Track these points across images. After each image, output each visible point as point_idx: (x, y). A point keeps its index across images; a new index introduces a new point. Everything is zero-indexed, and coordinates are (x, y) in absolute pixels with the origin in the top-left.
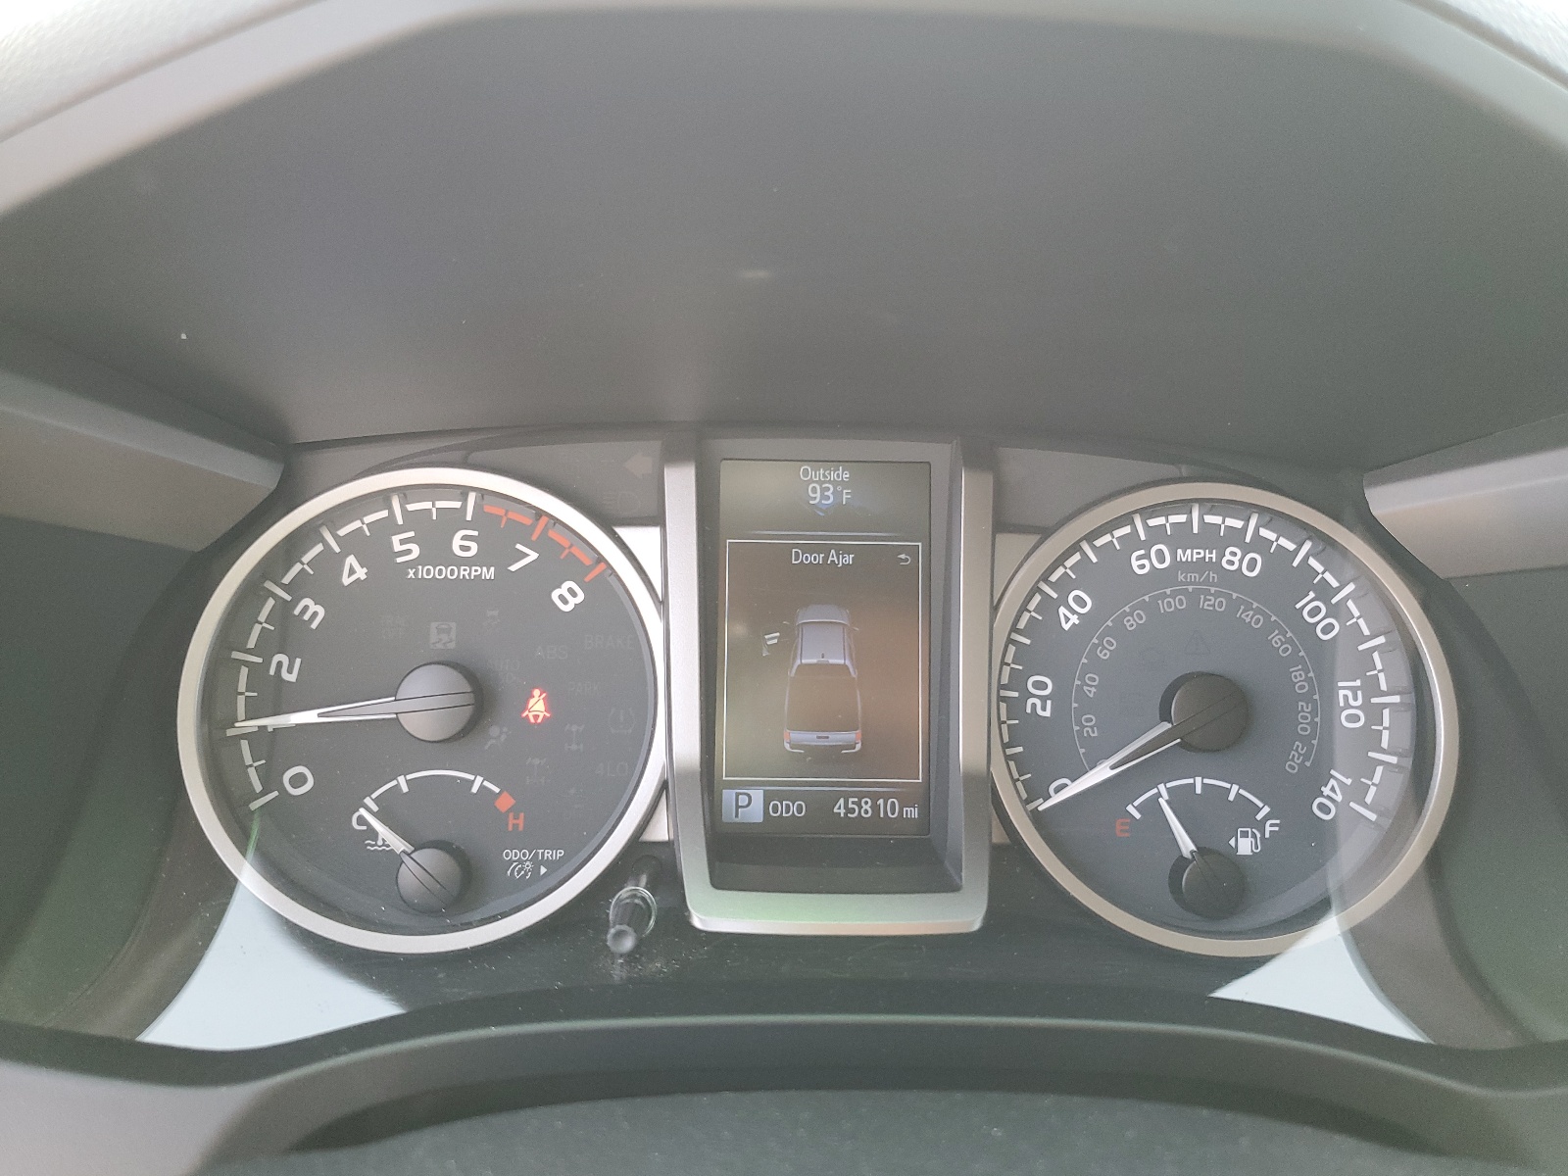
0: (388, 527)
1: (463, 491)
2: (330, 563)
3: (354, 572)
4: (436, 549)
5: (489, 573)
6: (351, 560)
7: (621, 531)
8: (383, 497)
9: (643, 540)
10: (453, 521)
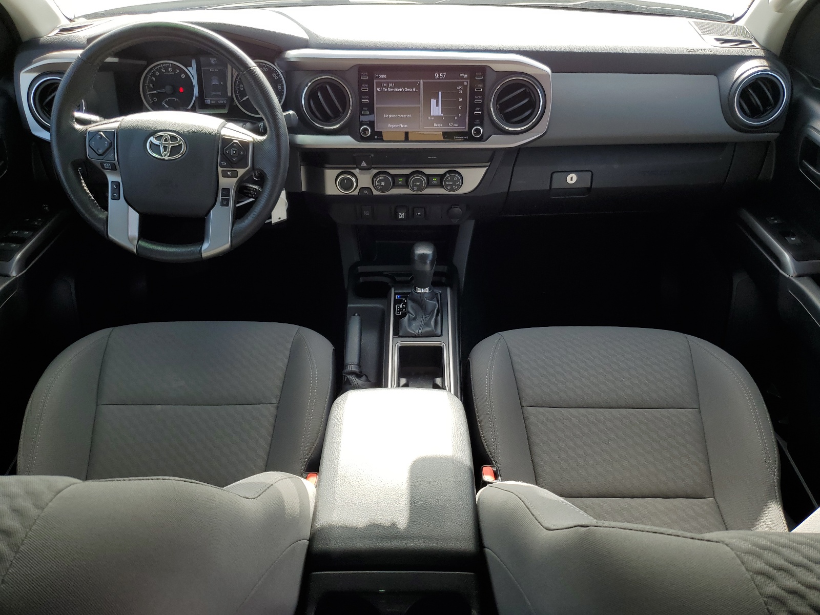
0: (161, 68)
1: (169, 63)
2: (155, 73)
3: (158, 74)
4: (167, 71)
5: (173, 73)
6: (157, 72)
7: (188, 68)
8: (160, 64)
9: (190, 68)
10: (168, 67)
